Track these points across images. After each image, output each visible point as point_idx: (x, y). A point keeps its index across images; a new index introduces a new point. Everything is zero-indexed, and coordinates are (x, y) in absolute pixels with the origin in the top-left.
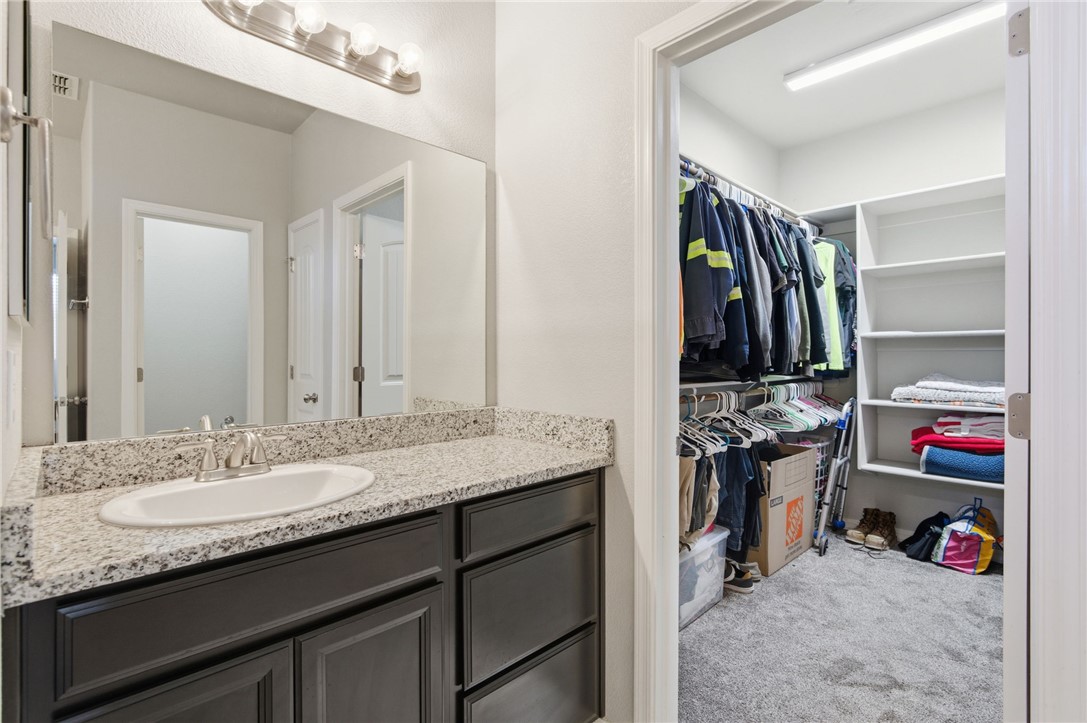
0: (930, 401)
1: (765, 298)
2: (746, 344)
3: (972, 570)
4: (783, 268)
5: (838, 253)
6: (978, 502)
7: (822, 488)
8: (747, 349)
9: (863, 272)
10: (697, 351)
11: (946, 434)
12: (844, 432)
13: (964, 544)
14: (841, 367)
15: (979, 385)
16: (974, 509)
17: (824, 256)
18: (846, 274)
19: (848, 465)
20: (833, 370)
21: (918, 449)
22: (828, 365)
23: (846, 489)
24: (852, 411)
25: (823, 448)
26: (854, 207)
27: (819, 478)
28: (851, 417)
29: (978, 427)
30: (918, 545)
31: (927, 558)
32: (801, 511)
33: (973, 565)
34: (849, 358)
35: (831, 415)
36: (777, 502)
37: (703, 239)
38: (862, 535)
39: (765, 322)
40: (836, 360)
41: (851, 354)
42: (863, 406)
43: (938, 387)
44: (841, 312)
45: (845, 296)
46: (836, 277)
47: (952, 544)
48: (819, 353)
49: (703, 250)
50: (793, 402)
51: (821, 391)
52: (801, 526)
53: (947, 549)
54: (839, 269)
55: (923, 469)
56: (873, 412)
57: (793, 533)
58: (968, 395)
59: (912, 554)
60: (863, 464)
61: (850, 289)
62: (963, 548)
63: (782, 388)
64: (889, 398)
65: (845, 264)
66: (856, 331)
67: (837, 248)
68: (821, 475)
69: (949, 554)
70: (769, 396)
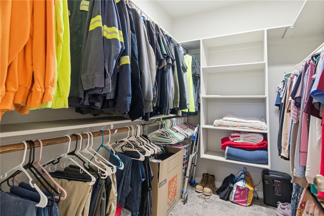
0: (228, 126)
1: (151, 69)
2: (129, 96)
3: (245, 205)
4: (164, 55)
5: (193, 60)
6: (245, 169)
7: (186, 166)
8: (129, 100)
9: (202, 69)
10: (98, 101)
11: (235, 141)
12: (195, 141)
13: (242, 192)
14: (194, 111)
15: (246, 119)
16: (244, 173)
17: (187, 60)
18: (196, 69)
19: (197, 155)
20: (190, 112)
21: (224, 148)
22: (189, 110)
23: (196, 166)
24: (198, 131)
25: (187, 147)
26: (199, 41)
27: (185, 161)
28: (198, 134)
29: (246, 138)
30: (224, 192)
31: (228, 199)
32: (176, 182)
33: (246, 202)
34: (197, 107)
35: (190, 133)
36: (163, 183)
37: (100, 16)
38: (202, 188)
39: (149, 83)
40: (192, 108)
41: (198, 105)
42: (203, 128)
43: (231, 120)
44: (194, 86)
45: (196, 78)
46: (192, 70)
47: (238, 192)
48: (183, 104)
49: (100, 24)
50: (174, 127)
51: (187, 121)
52: (176, 191)
53: (236, 195)
54: (193, 67)
55: (226, 157)
56: (206, 130)
57: (171, 196)
58: (242, 124)
59: (222, 197)
60: (203, 155)
61: (198, 75)
62: (242, 194)
63: (169, 121)
64: (212, 124)
65: (196, 64)
66: (200, 95)
67: (193, 58)
68: (186, 160)
69: (236, 197)
70: (162, 125)
